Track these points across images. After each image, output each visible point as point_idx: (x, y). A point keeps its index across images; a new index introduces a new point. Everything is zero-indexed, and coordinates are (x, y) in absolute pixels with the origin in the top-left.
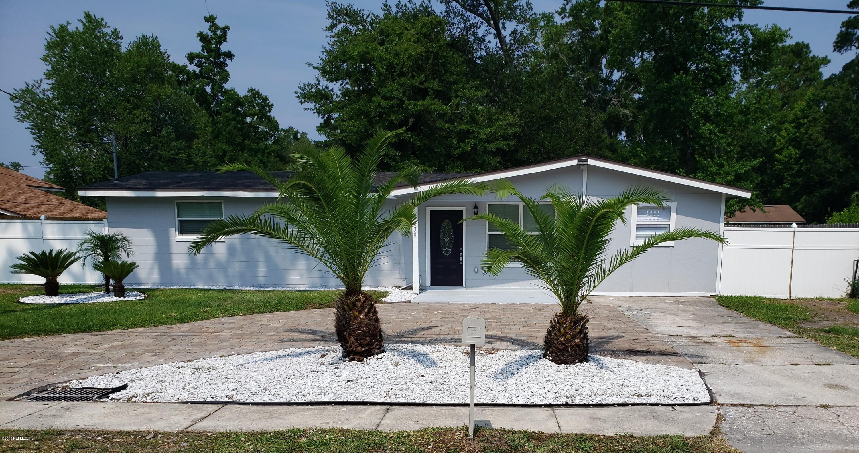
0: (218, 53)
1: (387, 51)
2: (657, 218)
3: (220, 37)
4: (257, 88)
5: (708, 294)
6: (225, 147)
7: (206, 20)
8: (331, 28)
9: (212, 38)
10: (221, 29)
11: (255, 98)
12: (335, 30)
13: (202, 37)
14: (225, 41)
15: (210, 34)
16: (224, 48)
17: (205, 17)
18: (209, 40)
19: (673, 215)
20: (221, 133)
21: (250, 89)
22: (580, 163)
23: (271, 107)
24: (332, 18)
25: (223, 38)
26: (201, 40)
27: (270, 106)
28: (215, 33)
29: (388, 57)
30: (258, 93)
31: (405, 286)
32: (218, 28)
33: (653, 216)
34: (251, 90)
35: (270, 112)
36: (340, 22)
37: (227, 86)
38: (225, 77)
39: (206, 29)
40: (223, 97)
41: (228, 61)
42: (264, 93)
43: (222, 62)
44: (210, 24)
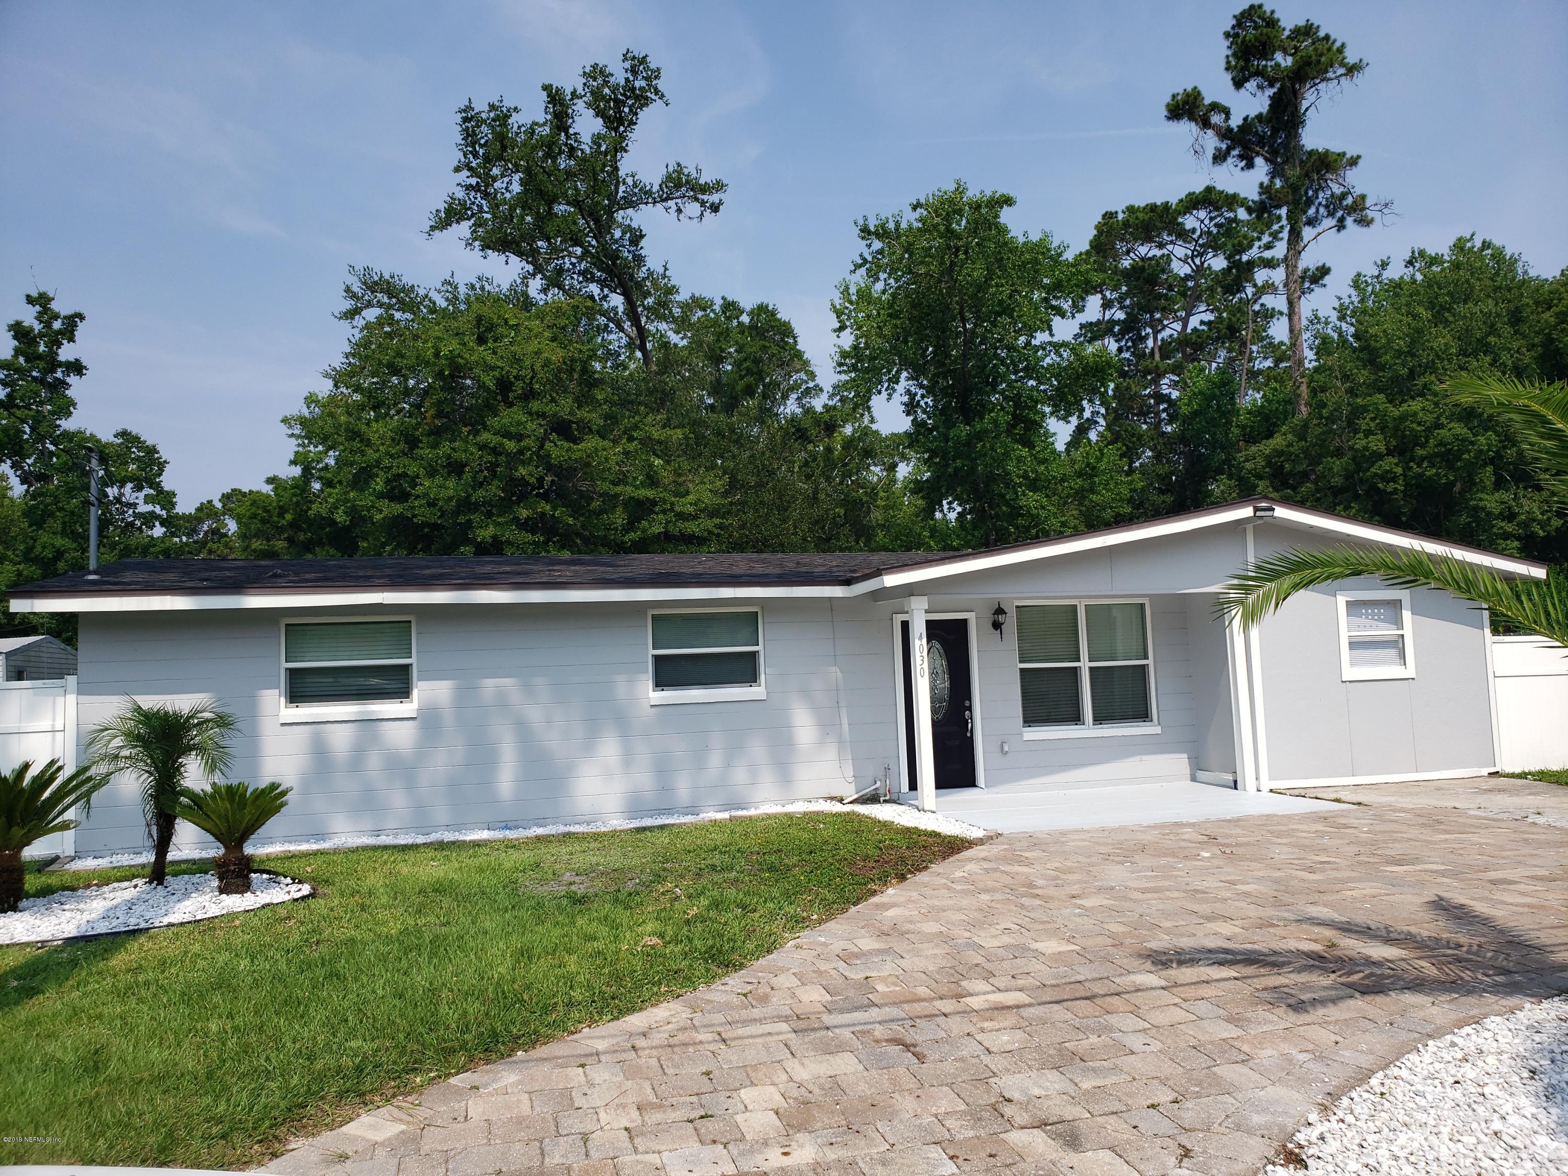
0: (53, 363)
1: (495, 353)
2: (1380, 624)
3: (60, 332)
4: (134, 430)
5: (1485, 772)
6: (59, 542)
7: (30, 300)
8: (350, 315)
9: (41, 335)
10: (65, 317)
11: (129, 448)
12: (359, 321)
13: (19, 331)
14: (71, 339)
15: (37, 327)
16: (66, 353)
17: (28, 296)
18: (35, 337)
19: (1407, 615)
20: (52, 515)
21: (120, 430)
22: (1259, 514)
23: (162, 466)
24: (354, 296)
25: (69, 332)
26: (15, 337)
27: (160, 463)
28: (48, 325)
29: (499, 364)
30: (137, 439)
31: (855, 796)
32: (56, 317)
33: (1373, 619)
34: (124, 434)
35: (160, 475)
36: (369, 305)
37: (67, 424)
38: (66, 408)
39: (29, 317)
40: (55, 445)
41: (72, 379)
42: (149, 439)
43: (59, 379)
44: (38, 308)
